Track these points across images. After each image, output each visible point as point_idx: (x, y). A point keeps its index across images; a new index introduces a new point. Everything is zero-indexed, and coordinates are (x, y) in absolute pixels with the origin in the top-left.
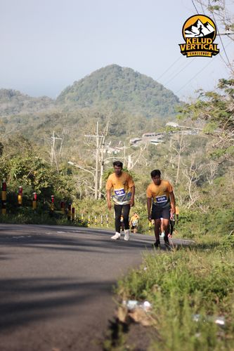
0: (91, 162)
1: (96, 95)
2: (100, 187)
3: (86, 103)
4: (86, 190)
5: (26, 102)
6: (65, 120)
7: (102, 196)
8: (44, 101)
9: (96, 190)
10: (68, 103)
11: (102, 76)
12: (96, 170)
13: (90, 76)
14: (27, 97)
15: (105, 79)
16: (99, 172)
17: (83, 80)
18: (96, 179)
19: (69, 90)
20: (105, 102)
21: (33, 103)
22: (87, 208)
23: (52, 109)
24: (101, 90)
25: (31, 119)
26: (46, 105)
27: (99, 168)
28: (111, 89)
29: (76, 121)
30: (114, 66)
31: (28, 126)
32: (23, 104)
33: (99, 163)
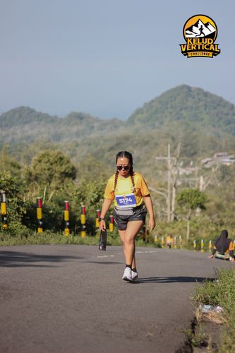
0: (163, 184)
1: (166, 116)
2: (173, 209)
3: (157, 124)
4: (158, 213)
5: (96, 125)
6: (135, 142)
7: (175, 218)
8: (114, 124)
9: (168, 212)
10: (138, 125)
11: (172, 97)
12: (169, 191)
13: (160, 98)
14: (97, 120)
15: (175, 99)
16: (171, 194)
17: (152, 101)
18: (168, 201)
19: (139, 111)
20: (175, 123)
21: (104, 125)
22: (160, 230)
23: (122, 131)
24: (171, 110)
25: (102, 142)
26: (116, 127)
27: (171, 189)
28: (181, 109)
29: (146, 143)
30: (184, 87)
31: (99, 148)
32: (93, 127)
33: (171, 185)
